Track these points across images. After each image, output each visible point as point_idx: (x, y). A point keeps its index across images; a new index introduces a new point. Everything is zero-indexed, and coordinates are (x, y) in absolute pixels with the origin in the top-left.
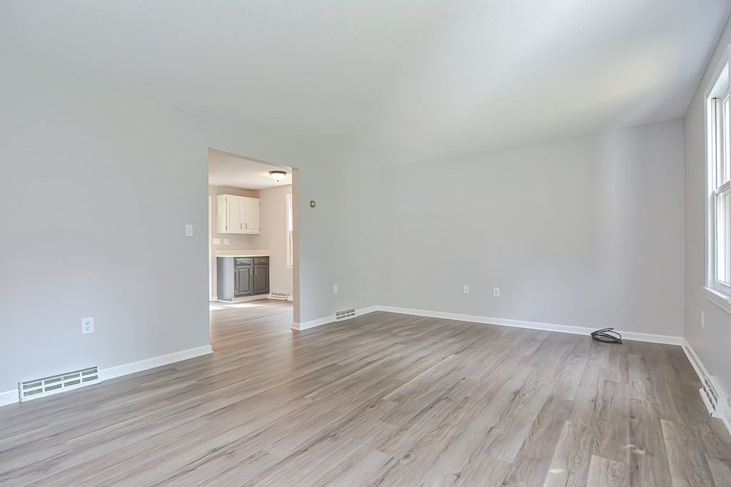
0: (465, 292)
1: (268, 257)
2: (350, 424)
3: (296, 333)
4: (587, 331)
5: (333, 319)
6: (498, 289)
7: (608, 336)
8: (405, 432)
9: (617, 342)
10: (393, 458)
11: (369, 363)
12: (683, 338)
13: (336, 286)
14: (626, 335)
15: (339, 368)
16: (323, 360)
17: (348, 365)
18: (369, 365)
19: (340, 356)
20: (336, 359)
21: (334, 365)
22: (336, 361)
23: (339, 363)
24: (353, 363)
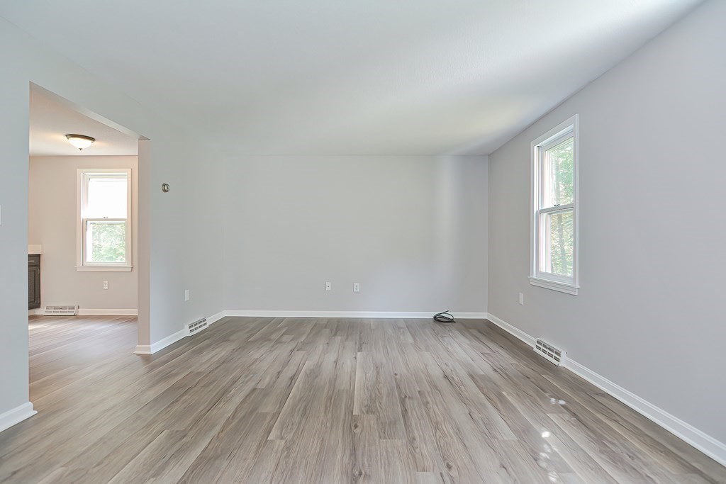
0: (327, 289)
1: (39, 255)
2: (359, 453)
3: (147, 358)
4: (430, 315)
5: (186, 332)
6: (358, 284)
7: (443, 317)
8: (417, 443)
9: (451, 321)
10: (441, 473)
11: (292, 379)
12: (487, 313)
13: (187, 292)
14: (457, 315)
15: (266, 393)
16: (233, 386)
17: (271, 386)
18: (295, 382)
19: (249, 377)
20: (247, 382)
21: (254, 390)
22: (251, 385)
23: (259, 386)
24: (274, 382)
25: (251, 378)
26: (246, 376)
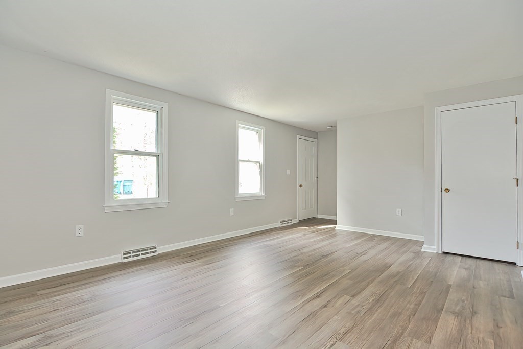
15: (345, 291)
16: (371, 304)
17: (338, 296)
18: (317, 293)
19: (356, 310)
20: (358, 305)
21: (353, 296)
22: (355, 302)
23: (348, 298)
24: (334, 298)
25: (355, 308)
26: (358, 312)
